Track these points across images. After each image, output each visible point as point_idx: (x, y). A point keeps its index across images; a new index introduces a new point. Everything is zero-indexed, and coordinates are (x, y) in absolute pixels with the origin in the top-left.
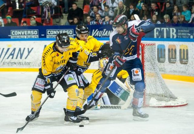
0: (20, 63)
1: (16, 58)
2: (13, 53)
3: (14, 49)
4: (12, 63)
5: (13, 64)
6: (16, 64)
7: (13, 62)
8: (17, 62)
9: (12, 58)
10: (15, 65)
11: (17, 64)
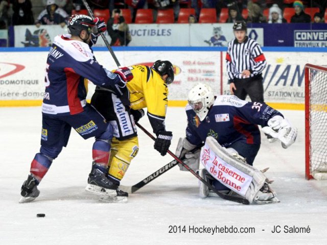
0: (297, 93)
1: (292, 85)
2: (285, 74)
3: (288, 68)
4: (283, 94)
5: (286, 95)
6: (290, 95)
7: (286, 92)
8: (293, 91)
9: (285, 84)
10: (289, 98)
11: (292, 95)
